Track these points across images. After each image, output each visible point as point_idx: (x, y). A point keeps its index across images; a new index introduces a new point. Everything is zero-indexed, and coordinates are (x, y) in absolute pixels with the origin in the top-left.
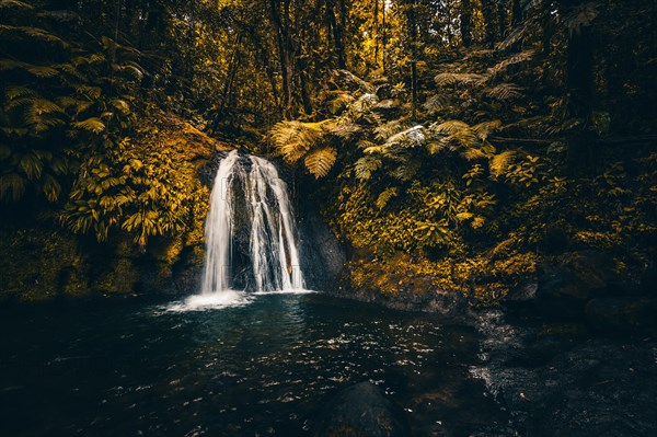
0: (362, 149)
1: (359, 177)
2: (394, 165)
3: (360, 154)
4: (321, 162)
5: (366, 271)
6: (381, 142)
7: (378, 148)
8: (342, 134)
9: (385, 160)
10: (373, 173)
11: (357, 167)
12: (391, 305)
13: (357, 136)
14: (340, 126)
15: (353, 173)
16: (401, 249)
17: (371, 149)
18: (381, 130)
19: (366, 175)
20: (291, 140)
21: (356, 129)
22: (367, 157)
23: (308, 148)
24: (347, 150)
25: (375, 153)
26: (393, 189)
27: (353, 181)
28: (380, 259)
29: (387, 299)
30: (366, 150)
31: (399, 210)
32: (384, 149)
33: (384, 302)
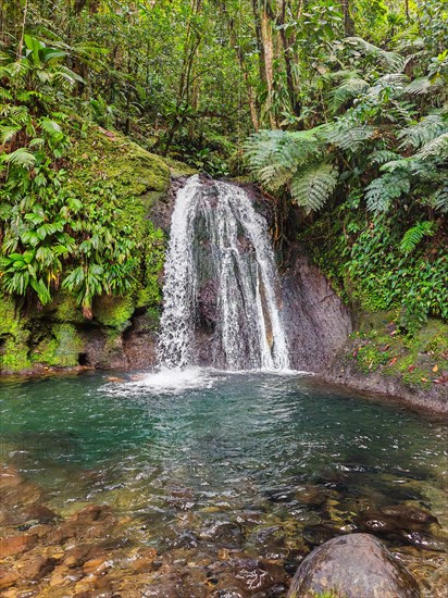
0: (377, 165)
1: (371, 209)
2: (431, 186)
3: (376, 172)
4: (313, 190)
5: (379, 348)
6: (410, 151)
7: (403, 162)
8: (347, 145)
9: (415, 181)
10: (394, 201)
11: (369, 194)
13: (369, 146)
14: (343, 132)
15: (363, 203)
16: (438, 317)
17: (392, 165)
19: (384, 205)
20: (269, 161)
21: (370, 134)
22: (385, 177)
23: (295, 170)
24: (355, 167)
25: (399, 170)
26: (428, 225)
27: (363, 213)
28: (404, 331)
29: (412, 392)
30: (383, 168)
31: (436, 256)
32: (412, 163)
33: (408, 397)
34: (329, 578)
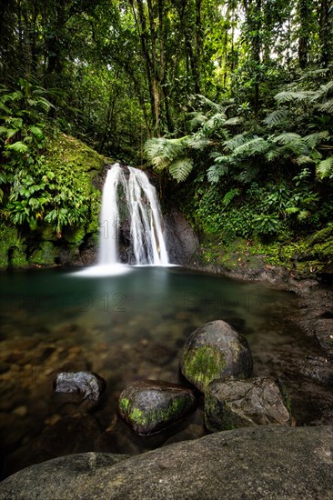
0: (213, 159)
1: (210, 181)
2: (238, 170)
3: (212, 162)
4: (181, 170)
5: (213, 251)
6: (229, 152)
7: (226, 158)
8: (198, 148)
9: (231, 167)
10: (221, 177)
11: (209, 173)
12: (232, 275)
13: (208, 149)
14: (196, 141)
15: (206, 178)
16: (240, 235)
17: (220, 159)
18: (229, 143)
19: (216, 179)
20: (159, 153)
21: (209, 142)
22: (217, 165)
23: (171, 159)
24: (201, 159)
25: (223, 162)
26: (237, 190)
27: (206, 184)
28: (224, 243)
29: (229, 271)
30: (216, 160)
31: (240, 206)
32: (229, 159)
33: (226, 273)
34: (205, 340)
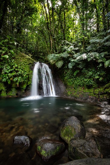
0: (70, 60)
2: (79, 64)
3: (70, 62)
4: (60, 64)
5: (71, 91)
6: (75, 58)
7: (74, 60)
8: (65, 57)
9: (76, 63)
10: (73, 66)
11: (69, 65)
12: (77, 100)
13: (69, 57)
14: (64, 55)
15: (68, 67)
16: (80, 86)
18: (75, 55)
19: (71, 67)
20: (52, 59)
21: (69, 55)
22: (71, 63)
23: (56, 61)
24: (66, 61)
25: (73, 61)
26: (78, 71)
27: (68, 69)
28: (75, 88)
29: (76, 98)
30: (71, 61)
31: (80, 76)
32: (76, 60)
